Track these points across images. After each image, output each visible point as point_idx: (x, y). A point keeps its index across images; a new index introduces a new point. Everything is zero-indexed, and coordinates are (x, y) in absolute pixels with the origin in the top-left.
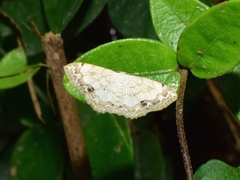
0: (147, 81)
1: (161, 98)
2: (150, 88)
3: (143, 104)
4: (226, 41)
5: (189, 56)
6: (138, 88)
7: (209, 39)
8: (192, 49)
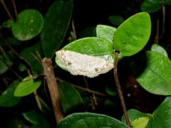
0: (98, 58)
1: (105, 67)
2: (99, 62)
3: (96, 70)
4: (137, 35)
5: (119, 44)
6: (94, 62)
7: (129, 35)
8: (121, 40)
